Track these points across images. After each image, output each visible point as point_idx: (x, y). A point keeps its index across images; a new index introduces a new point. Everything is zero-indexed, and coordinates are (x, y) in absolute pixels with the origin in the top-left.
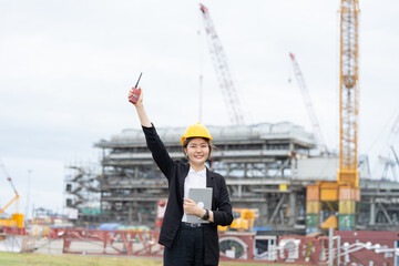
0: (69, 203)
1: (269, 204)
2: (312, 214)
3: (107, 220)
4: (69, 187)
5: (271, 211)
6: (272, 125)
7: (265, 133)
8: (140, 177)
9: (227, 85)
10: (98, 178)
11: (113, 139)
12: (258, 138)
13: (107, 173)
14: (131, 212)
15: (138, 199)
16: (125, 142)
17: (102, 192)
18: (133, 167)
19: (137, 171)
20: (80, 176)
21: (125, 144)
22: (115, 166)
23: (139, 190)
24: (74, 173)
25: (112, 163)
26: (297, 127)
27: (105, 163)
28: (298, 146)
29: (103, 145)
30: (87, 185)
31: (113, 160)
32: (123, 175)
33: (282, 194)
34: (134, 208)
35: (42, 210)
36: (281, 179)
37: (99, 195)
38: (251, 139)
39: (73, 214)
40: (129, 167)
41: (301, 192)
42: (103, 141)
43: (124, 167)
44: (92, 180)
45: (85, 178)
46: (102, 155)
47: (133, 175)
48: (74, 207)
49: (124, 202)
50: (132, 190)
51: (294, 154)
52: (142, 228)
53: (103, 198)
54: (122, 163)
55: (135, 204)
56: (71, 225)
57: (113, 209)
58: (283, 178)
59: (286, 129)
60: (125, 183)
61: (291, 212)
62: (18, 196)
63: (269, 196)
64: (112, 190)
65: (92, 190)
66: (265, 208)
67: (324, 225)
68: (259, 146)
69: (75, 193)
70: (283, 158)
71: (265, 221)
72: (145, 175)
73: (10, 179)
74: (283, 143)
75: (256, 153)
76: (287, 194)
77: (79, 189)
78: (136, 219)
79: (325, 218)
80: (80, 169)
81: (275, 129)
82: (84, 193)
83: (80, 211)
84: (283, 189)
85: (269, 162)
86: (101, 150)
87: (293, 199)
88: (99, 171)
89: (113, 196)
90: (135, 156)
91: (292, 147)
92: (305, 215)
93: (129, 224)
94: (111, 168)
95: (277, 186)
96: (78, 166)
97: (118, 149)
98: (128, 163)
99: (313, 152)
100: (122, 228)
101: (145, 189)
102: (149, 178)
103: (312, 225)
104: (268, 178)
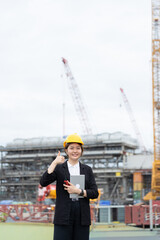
1: (109, 185)
2: (137, 191)
3: (5, 199)
5: (111, 190)
6: (110, 135)
7: (106, 140)
8: (26, 170)
9: (81, 109)
12: (101, 143)
14: (20, 192)
18: (21, 163)
19: (23, 166)
21: (16, 148)
23: (25, 178)
26: (126, 135)
28: (127, 148)
32: (14, 169)
33: (117, 178)
36: (116, 168)
38: (97, 143)
40: (18, 163)
41: (130, 177)
47: (21, 169)
49: (16, 186)
51: (124, 153)
52: (28, 203)
57: (9, 191)
58: (118, 168)
59: (119, 137)
60: (16, 174)
61: (123, 190)
63: (109, 180)
64: (8, 179)
66: (107, 188)
67: (145, 198)
68: (102, 148)
70: (118, 155)
71: (107, 196)
74: (117, 146)
75: (101, 152)
76: (121, 179)
78: (24, 197)
79: (146, 194)
81: (112, 137)
84: (118, 175)
85: (109, 158)
87: (124, 181)
91: (123, 148)
92: (132, 192)
93: (19, 200)
95: (114, 174)
97: (11, 152)
99: (137, 151)
100: (15, 203)
102: (31, 170)
103: (138, 198)
104: (108, 168)
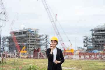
0: (84, 46)
4: (84, 42)
10: (91, 39)
11: (95, 29)
13: (94, 37)
15: (102, 44)
16: (98, 29)
17: (93, 42)
20: (87, 39)
22: (96, 36)
24: (85, 38)
25: (95, 35)
27: (93, 35)
29: (92, 30)
30: (89, 41)
31: (95, 34)
34: (101, 46)
35: (79, 47)
37: (92, 43)
39: (86, 48)
42: (92, 29)
43: (98, 36)
44: (90, 40)
45: (88, 39)
46: (92, 33)
48: (86, 46)
50: (101, 41)
53: (93, 44)
54: (97, 35)
55: (102, 45)
56: (85, 51)
62: (71, 45)
65: (90, 42)
69: (86, 43)
72: (104, 37)
73: (69, 41)
77: (87, 42)
80: (87, 37)
82: (88, 43)
83: (87, 47)
86: (92, 32)
88: (91, 37)
89: (96, 43)
90: (101, 33)
94: (95, 36)
96: (86, 36)
98: (99, 34)
101: (104, 41)
